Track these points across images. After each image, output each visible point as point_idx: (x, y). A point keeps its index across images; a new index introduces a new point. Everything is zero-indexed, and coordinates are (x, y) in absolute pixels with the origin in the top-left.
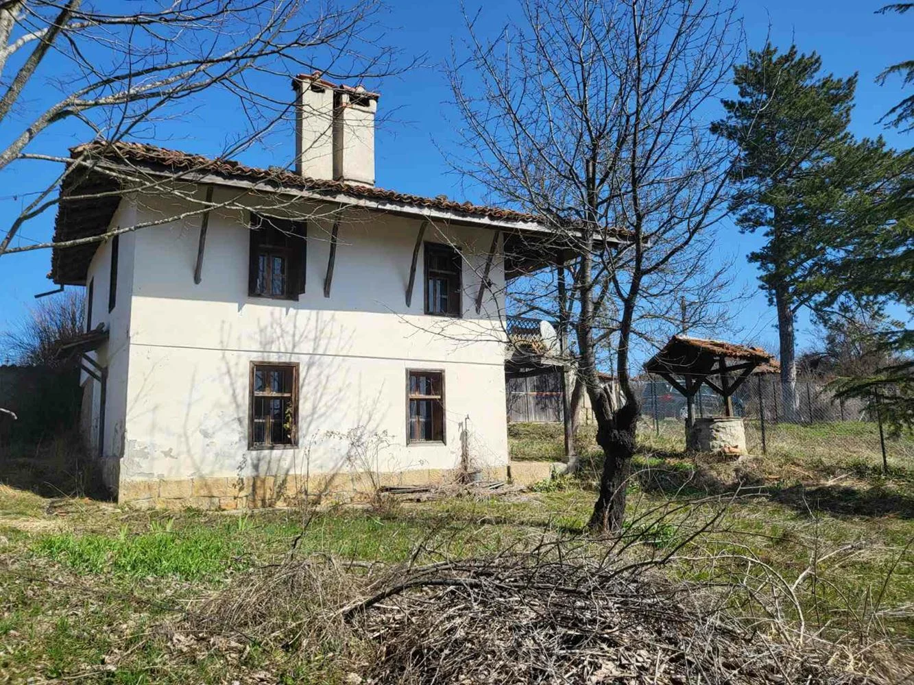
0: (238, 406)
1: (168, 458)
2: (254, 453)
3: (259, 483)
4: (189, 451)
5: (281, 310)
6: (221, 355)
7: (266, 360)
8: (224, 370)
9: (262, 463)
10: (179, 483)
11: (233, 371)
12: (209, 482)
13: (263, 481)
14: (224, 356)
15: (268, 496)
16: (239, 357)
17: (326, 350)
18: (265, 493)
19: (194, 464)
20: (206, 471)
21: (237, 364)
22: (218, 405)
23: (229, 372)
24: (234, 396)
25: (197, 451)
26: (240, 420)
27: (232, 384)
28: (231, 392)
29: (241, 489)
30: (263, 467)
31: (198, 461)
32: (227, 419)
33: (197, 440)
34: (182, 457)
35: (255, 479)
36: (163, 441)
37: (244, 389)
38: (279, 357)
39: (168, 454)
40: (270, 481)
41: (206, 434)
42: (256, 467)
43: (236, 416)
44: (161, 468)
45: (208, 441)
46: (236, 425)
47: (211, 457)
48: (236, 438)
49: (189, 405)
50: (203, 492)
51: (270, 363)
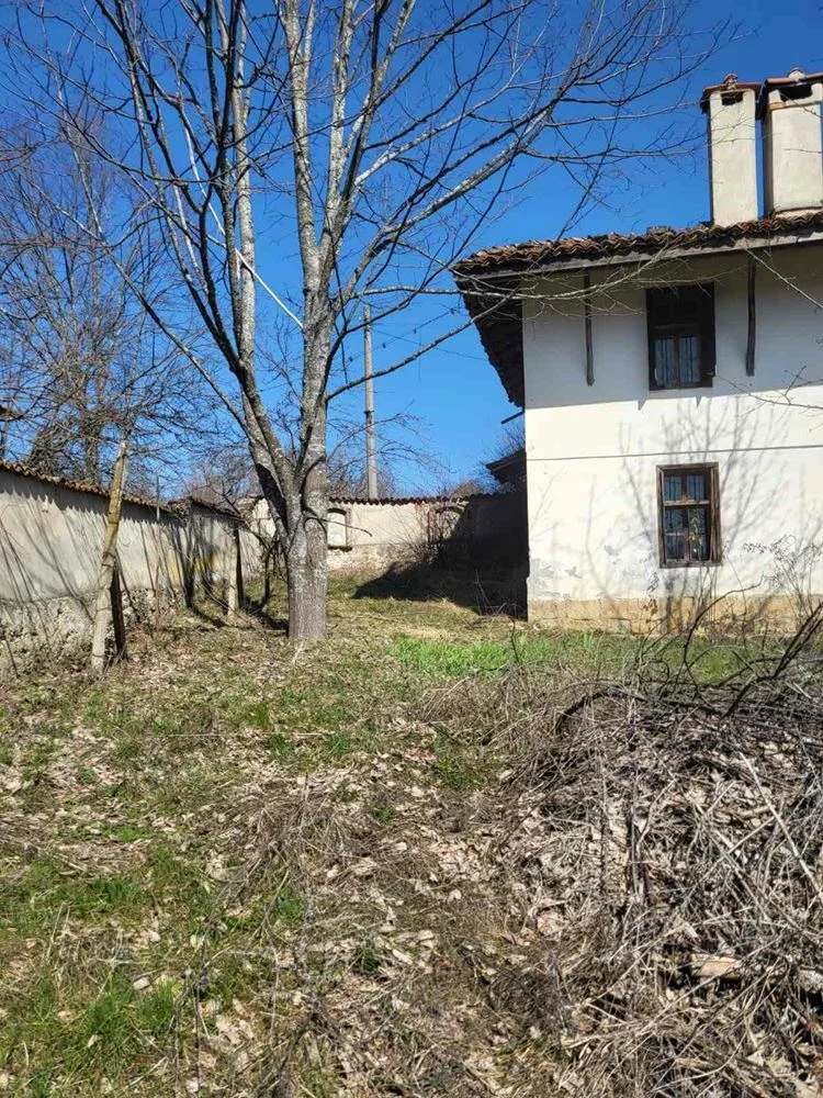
0: (644, 520)
1: (572, 577)
2: (666, 571)
3: (673, 606)
4: (593, 570)
5: (690, 402)
6: (622, 463)
7: (675, 463)
8: (626, 477)
9: (676, 583)
10: (585, 603)
11: (636, 478)
12: (617, 603)
13: (679, 604)
14: (625, 464)
15: (685, 619)
16: (642, 463)
17: (751, 442)
18: (681, 617)
19: (598, 582)
20: (612, 592)
21: (640, 471)
22: (621, 518)
23: (631, 480)
24: (639, 507)
25: (601, 569)
26: (647, 534)
27: (636, 494)
28: (635, 503)
29: (654, 612)
30: (678, 588)
31: (603, 582)
32: (632, 534)
33: (601, 560)
34: (586, 576)
35: (670, 599)
36: (567, 561)
37: (651, 498)
38: (691, 458)
39: (572, 572)
40: (687, 603)
41: (610, 551)
42: (669, 586)
43: (642, 530)
44: (565, 587)
45: (613, 558)
46: (643, 541)
47: (617, 576)
48: (645, 554)
49: (590, 521)
50: (610, 614)
51: (679, 466)
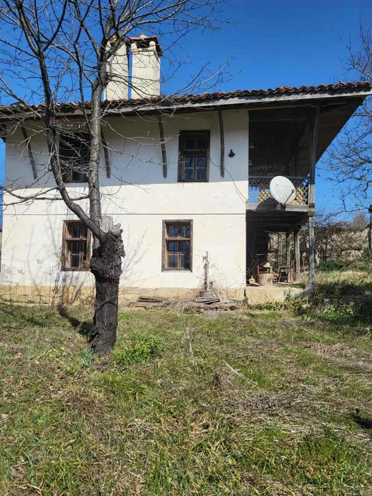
0: (55, 246)
1: (20, 274)
2: (63, 273)
3: (65, 290)
4: (29, 271)
5: (80, 189)
6: (47, 218)
7: (71, 219)
8: (48, 226)
9: (67, 279)
10: (24, 287)
11: (53, 226)
12: (39, 287)
13: (68, 289)
14: (48, 219)
15: (70, 298)
16: (56, 218)
17: (106, 211)
18: (68, 296)
19: (32, 277)
20: (38, 282)
21: (55, 223)
22: (44, 246)
23: (51, 227)
24: (53, 240)
25: (33, 270)
26: (56, 254)
27: (52, 234)
28: (52, 238)
29: (56, 293)
30: (68, 281)
31: (34, 276)
32: (49, 254)
33: (34, 265)
34: (26, 274)
35: (64, 287)
36: (18, 266)
37: (59, 236)
39: (20, 272)
40: (71, 288)
41: (38, 261)
42: (64, 280)
43: (54, 252)
44: (16, 279)
45: (39, 265)
46: (54, 257)
47: (40, 274)
48: (55, 263)
49: (30, 246)
50: (36, 293)
51: (73, 221)
